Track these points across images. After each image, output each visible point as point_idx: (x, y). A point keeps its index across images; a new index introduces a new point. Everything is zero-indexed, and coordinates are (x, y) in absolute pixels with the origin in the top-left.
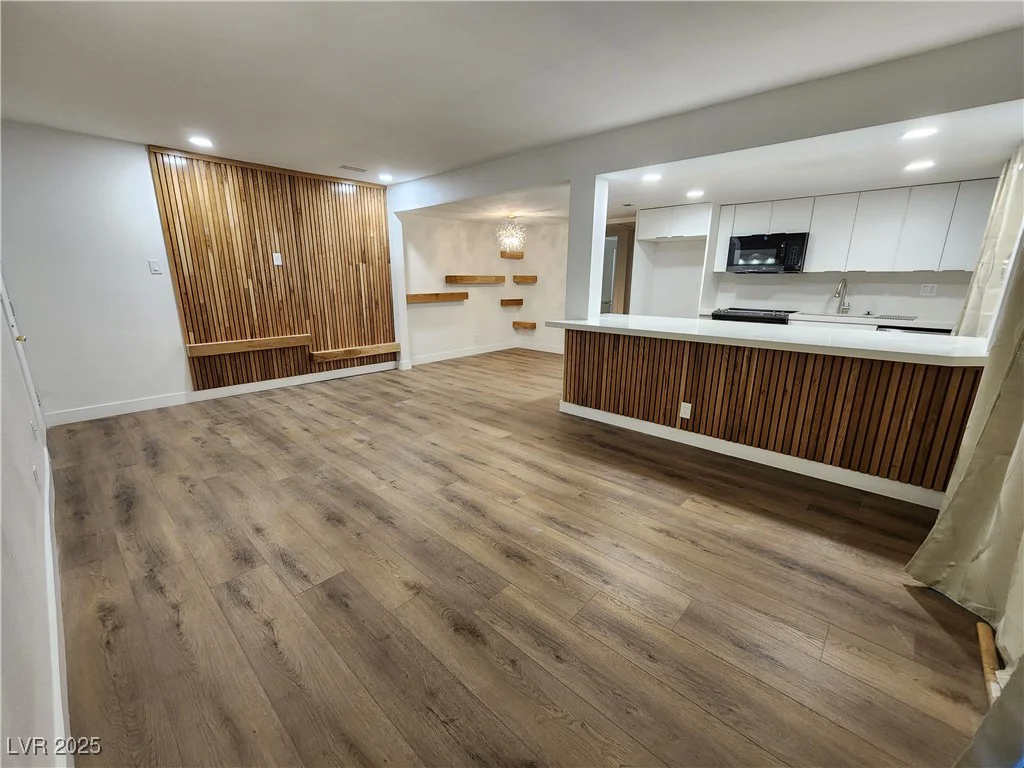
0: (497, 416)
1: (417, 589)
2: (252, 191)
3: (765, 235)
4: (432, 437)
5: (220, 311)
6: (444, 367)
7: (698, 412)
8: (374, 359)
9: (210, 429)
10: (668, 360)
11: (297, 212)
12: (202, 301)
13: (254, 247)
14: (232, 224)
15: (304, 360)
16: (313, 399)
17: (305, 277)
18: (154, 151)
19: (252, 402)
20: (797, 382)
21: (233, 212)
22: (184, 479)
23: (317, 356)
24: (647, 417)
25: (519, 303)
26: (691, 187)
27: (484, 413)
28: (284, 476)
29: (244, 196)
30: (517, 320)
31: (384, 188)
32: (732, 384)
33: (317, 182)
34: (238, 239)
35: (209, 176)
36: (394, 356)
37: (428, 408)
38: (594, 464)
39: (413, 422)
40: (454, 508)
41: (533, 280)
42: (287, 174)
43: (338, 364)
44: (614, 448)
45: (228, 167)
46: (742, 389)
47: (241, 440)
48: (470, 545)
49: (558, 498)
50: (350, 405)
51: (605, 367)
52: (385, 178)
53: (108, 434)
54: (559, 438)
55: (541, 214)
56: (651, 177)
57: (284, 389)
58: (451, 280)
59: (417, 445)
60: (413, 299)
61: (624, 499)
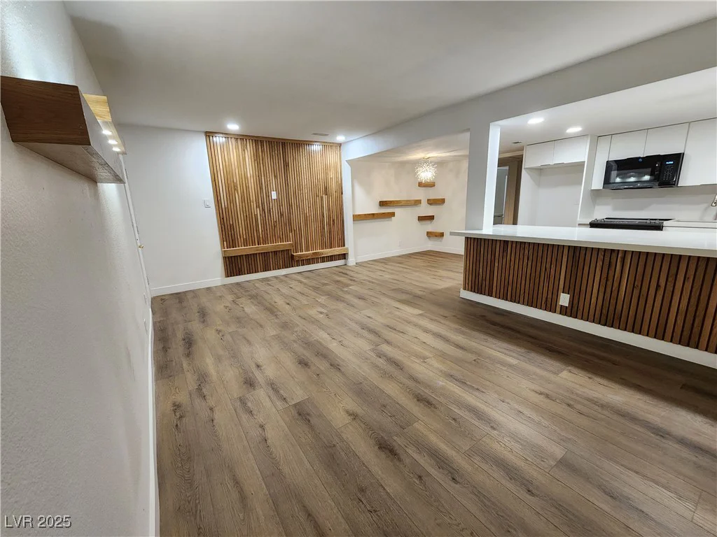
0: (413, 299)
1: (354, 416)
2: (260, 153)
3: (640, 158)
4: (368, 312)
5: (241, 229)
6: (376, 263)
7: (575, 302)
8: (331, 258)
9: (233, 301)
10: (549, 260)
11: (286, 165)
12: (231, 223)
13: (261, 188)
14: (249, 175)
15: (289, 259)
16: (293, 284)
17: (290, 206)
18: (209, 135)
19: (257, 285)
20: (670, 279)
21: (250, 169)
22: (218, 331)
23: (297, 256)
24: (531, 304)
25: (431, 218)
26: (570, 126)
27: (404, 297)
28: (274, 333)
29: (256, 158)
30: (429, 230)
31: (340, 145)
32: (607, 280)
33: (299, 145)
34: (252, 184)
35: (237, 148)
36: (344, 256)
37: (366, 292)
38: (486, 337)
39: (356, 301)
40: (381, 362)
41: (442, 201)
42: (281, 141)
43: (309, 261)
44: (502, 326)
45: (248, 141)
46: (616, 284)
47: (250, 309)
48: (391, 389)
49: (457, 361)
50: (315, 289)
51: (496, 265)
52: (340, 138)
53: (180, 302)
54: (458, 316)
55: (448, 154)
56: (536, 120)
57: (276, 277)
58: (382, 204)
59: (357, 317)
60: (358, 218)
61: (511, 366)
